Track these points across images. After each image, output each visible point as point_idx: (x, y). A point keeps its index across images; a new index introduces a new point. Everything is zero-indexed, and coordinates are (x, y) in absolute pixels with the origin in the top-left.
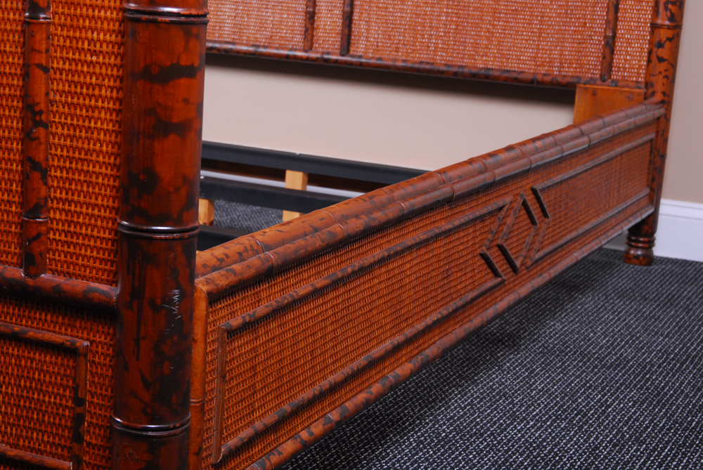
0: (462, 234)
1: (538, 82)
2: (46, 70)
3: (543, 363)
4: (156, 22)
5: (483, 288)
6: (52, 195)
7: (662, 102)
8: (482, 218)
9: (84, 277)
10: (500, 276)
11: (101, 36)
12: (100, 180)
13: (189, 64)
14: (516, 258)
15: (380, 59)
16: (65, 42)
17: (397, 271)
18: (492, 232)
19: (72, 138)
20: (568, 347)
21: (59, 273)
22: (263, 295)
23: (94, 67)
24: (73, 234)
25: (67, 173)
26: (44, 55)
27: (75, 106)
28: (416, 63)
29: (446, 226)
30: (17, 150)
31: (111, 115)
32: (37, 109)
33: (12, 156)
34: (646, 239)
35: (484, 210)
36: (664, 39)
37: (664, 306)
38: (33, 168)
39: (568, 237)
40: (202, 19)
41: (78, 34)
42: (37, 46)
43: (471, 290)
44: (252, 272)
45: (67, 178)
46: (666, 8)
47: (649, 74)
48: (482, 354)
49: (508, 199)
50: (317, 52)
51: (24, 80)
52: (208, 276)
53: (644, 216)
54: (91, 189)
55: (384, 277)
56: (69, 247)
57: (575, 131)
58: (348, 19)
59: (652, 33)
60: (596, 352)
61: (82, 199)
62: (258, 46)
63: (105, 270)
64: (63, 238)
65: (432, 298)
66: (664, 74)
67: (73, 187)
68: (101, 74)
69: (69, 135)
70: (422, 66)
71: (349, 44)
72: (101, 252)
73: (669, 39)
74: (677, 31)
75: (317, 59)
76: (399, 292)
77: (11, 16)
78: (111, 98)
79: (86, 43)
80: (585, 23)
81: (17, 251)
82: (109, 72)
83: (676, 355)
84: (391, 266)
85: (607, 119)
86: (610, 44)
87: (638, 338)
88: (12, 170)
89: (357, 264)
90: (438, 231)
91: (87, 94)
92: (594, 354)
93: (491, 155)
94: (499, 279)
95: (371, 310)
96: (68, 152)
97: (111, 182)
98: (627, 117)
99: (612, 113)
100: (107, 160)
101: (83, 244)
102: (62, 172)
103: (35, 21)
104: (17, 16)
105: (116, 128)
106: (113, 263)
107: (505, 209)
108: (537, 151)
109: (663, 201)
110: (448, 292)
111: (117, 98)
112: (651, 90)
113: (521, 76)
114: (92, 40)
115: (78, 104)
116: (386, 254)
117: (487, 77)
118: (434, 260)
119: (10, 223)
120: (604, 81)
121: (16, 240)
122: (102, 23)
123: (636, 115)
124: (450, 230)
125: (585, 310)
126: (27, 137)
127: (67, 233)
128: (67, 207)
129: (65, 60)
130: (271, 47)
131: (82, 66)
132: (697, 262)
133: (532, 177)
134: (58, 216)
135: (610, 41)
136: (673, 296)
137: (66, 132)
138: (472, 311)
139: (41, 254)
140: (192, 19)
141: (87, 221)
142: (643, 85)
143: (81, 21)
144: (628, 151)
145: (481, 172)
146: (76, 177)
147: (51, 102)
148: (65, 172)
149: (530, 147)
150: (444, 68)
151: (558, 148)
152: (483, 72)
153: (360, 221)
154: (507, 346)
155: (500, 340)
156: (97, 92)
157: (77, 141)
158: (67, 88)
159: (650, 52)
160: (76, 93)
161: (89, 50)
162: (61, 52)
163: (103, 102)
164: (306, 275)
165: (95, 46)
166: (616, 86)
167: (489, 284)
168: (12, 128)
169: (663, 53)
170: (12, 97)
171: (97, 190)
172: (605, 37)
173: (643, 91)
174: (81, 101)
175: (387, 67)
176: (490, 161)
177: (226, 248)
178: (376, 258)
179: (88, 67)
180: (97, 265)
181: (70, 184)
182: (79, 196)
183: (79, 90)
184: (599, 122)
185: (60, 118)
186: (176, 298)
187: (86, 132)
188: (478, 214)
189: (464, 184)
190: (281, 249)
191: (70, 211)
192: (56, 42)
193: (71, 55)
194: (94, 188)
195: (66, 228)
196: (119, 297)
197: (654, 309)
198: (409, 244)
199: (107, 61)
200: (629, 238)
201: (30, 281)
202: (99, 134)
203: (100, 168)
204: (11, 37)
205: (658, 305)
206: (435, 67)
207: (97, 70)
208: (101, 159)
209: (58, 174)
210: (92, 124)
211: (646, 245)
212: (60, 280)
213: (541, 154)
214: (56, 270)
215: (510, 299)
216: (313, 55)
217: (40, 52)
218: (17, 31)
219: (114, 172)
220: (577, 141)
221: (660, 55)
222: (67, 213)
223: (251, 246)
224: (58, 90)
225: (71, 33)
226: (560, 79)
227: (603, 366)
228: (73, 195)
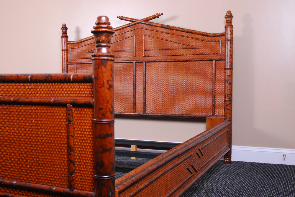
0: (182, 164)
1: (196, 117)
2: (73, 137)
3: (205, 195)
4: (101, 123)
5: (188, 178)
6: (76, 169)
7: (229, 120)
8: (186, 159)
9: (85, 190)
10: (192, 174)
11: (87, 127)
12: (89, 164)
13: (111, 133)
14: (196, 168)
15: (154, 114)
16: (78, 129)
17: (166, 177)
18: (189, 162)
19: (81, 154)
20: (212, 190)
21: (79, 189)
22: (132, 189)
23: (86, 135)
24: (82, 179)
25: (80, 163)
26: (72, 133)
27: (81, 145)
28: (163, 114)
29: (177, 163)
30: (66, 157)
31: (91, 147)
32: (71, 147)
33: (65, 159)
34: (229, 157)
35: (187, 157)
36: (228, 104)
37: (236, 176)
38: (71, 162)
39: (209, 160)
40: (113, 122)
41: (81, 127)
42: (71, 131)
43: (185, 179)
44: (129, 184)
45: (80, 164)
46: (228, 96)
47: (225, 113)
48: (189, 194)
49: (193, 153)
50: (137, 113)
51: (67, 139)
52: (118, 187)
53: (228, 151)
54: (86, 167)
55: (163, 179)
56: (81, 182)
57: (208, 132)
58: (145, 104)
59: (225, 103)
60: (220, 191)
61: (84, 169)
62: (121, 112)
63: (91, 188)
64: (79, 180)
65: (175, 182)
66: (229, 113)
67: (82, 166)
68: (87, 137)
69: (80, 153)
70: (165, 115)
71: (145, 110)
72: (90, 183)
73: (229, 104)
74: (231, 102)
75: (137, 115)
76: (167, 182)
77: (63, 123)
78: (91, 143)
79: (83, 129)
80: (207, 101)
81: (67, 184)
82: (90, 136)
83: (241, 190)
84: (164, 176)
85: (216, 127)
86: (214, 106)
87: (230, 186)
88: (65, 163)
89: (156, 177)
90: (175, 165)
91: (84, 142)
92: (219, 191)
93: (187, 142)
94: (192, 175)
95: (160, 189)
96: (80, 157)
97: (92, 165)
98: (221, 126)
99: (217, 125)
100: (90, 159)
101: (85, 181)
102: (78, 163)
103: (70, 124)
104: (65, 123)
105: (92, 151)
106: (93, 186)
107: (192, 155)
108: (199, 139)
109: (232, 146)
110: (179, 180)
111: (92, 143)
112: (226, 117)
113: (192, 116)
114: (85, 128)
115: (82, 145)
116: (163, 173)
117: (183, 117)
118: (175, 172)
119: (65, 177)
120: (213, 116)
121: (67, 181)
122: (87, 124)
123: (223, 125)
124: (178, 164)
125: (215, 178)
126: (69, 154)
127: (80, 179)
128: (80, 172)
129: (78, 134)
130: (125, 112)
131: (83, 135)
132: (243, 162)
133: (198, 146)
134: (78, 174)
135: (214, 105)
136: (238, 172)
137: (79, 152)
138: (186, 184)
139: (74, 185)
140: (111, 122)
141: (86, 175)
142: (224, 116)
143: (82, 124)
144: (222, 135)
145: (185, 147)
146: (82, 164)
147: (75, 145)
148: (79, 163)
149: (197, 138)
150: (171, 115)
151: (204, 137)
152: (181, 115)
153: (156, 165)
154: (195, 191)
155: (193, 190)
156: (87, 142)
157: (82, 154)
158: (79, 141)
159: (225, 108)
160: (81, 142)
161: (84, 131)
162: (77, 132)
163: (88, 144)
164: (143, 182)
165: (86, 130)
166: (217, 117)
167: (190, 176)
168: (65, 152)
169: (228, 107)
170: (64, 144)
171: (88, 167)
172: (213, 104)
173: (224, 118)
174: (83, 144)
175: (156, 116)
176: (187, 143)
177: (122, 178)
178: (160, 174)
179: (84, 135)
180: (89, 187)
181: (81, 166)
182: (83, 169)
183: (82, 141)
184: (214, 128)
185: (77, 149)
186: (110, 195)
187: (84, 152)
188: (185, 158)
189: (181, 151)
190: (136, 177)
191: (81, 173)
192: (75, 129)
193: (79, 132)
194: (87, 166)
195: (80, 177)
196: (95, 195)
197: (233, 177)
198: (168, 169)
199: (89, 133)
200: (224, 157)
201: (71, 192)
202: (88, 152)
203: (89, 161)
204: (64, 129)
205: (234, 176)
206: (169, 115)
207: (87, 136)
208: (89, 159)
209: (77, 163)
210: (86, 150)
211: (229, 159)
212: (79, 191)
213: (200, 139)
214: (78, 189)
215: (196, 179)
216: (136, 114)
217: (71, 132)
218: (65, 127)
219: (92, 162)
220: (209, 135)
221: (227, 108)
222: (80, 173)
223: (128, 177)
224: (76, 142)
225: (79, 127)
226: (202, 116)
227: (222, 195)
228: (82, 168)
